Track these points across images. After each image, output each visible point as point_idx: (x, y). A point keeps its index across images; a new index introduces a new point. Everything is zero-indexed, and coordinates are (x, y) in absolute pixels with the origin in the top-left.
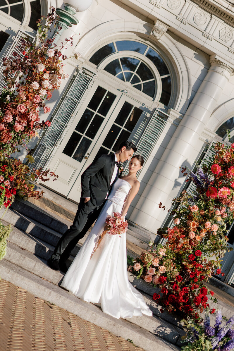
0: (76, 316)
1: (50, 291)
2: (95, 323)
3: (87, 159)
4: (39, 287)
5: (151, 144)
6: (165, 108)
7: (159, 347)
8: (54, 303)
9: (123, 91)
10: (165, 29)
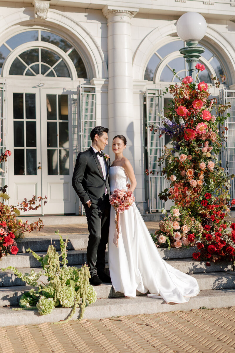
0: (144, 314)
1: (109, 306)
2: (164, 311)
3: (41, 168)
4: (96, 309)
5: (93, 122)
6: (85, 82)
7: (229, 298)
8: (118, 316)
9: (38, 86)
10: (47, 5)
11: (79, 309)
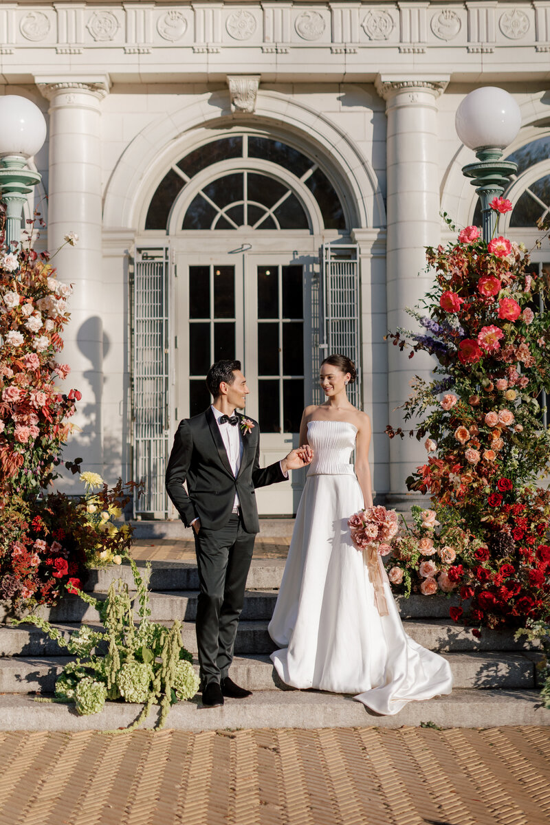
0: (295, 729)
2: (339, 725)
5: (351, 320)
6: (341, 236)
7: (492, 707)
8: (239, 727)
9: (242, 250)
10: (253, 83)
11: (159, 707)
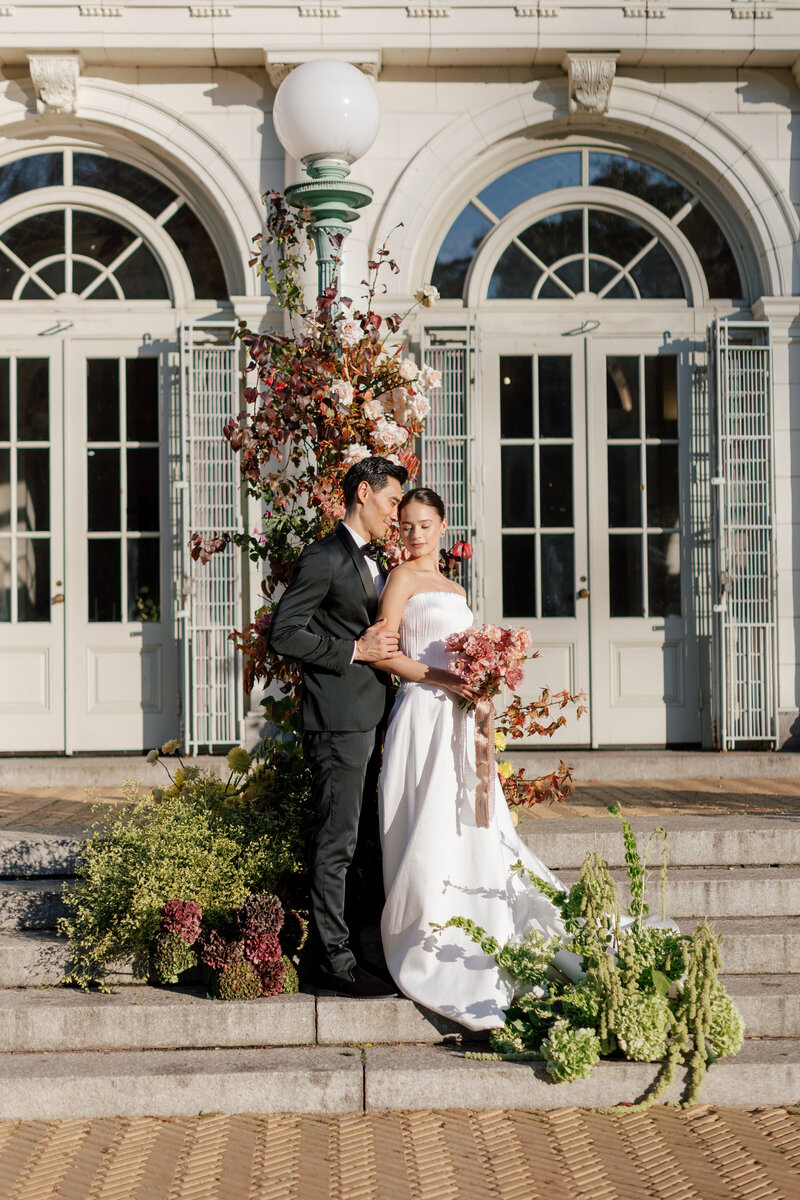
3: (589, 597)
4: (742, 1073)
5: (760, 440)
6: (738, 309)
9: (582, 330)
10: (608, 65)
11: (685, 1070)
